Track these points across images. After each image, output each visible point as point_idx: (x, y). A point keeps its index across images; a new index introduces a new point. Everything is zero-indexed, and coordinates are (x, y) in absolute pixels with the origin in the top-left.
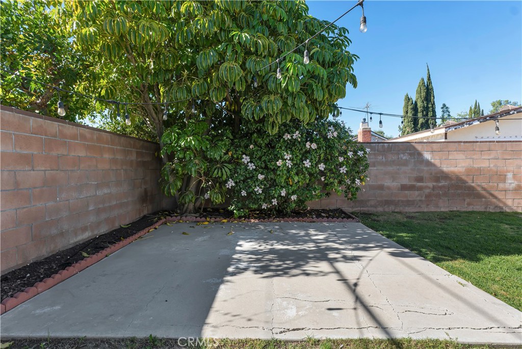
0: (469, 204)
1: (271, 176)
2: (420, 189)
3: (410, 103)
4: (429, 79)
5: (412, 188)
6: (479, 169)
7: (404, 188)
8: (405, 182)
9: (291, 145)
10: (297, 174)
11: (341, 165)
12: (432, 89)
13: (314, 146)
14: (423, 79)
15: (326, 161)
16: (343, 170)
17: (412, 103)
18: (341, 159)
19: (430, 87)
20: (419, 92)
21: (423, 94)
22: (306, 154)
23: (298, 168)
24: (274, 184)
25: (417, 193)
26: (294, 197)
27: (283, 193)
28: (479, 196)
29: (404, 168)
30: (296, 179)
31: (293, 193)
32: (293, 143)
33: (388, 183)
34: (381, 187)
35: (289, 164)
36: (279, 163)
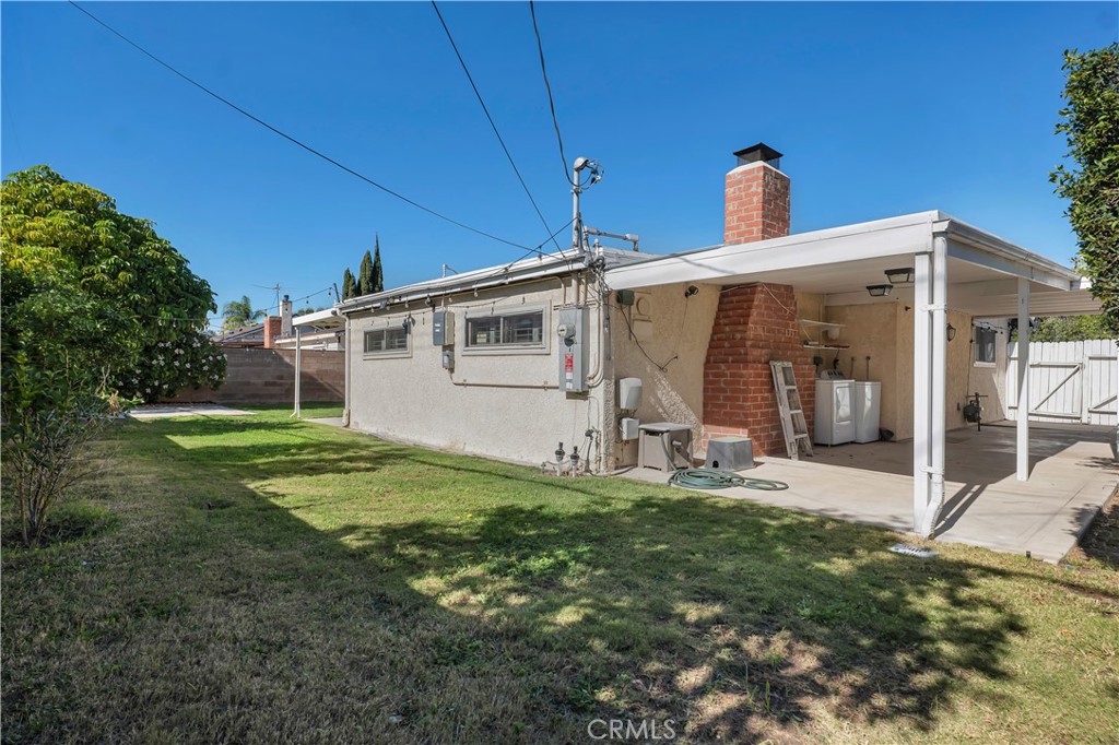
0: (319, 397)
1: (147, 371)
2: (281, 385)
3: (351, 282)
4: (377, 254)
5: (274, 384)
6: (327, 371)
7: (267, 384)
8: (269, 379)
9: (164, 351)
10: (168, 370)
11: (204, 365)
12: (380, 267)
13: (182, 352)
14: (369, 253)
15: (192, 362)
16: (206, 368)
17: (354, 283)
18: (204, 361)
19: (377, 265)
20: (363, 269)
21: (368, 273)
22: (176, 357)
23: (169, 366)
24: (148, 376)
25: (277, 388)
26: (165, 387)
27: (156, 383)
28: (326, 390)
29: (268, 369)
30: (168, 374)
31: (165, 384)
32: (166, 349)
33: (253, 380)
34: (248, 384)
35: (162, 363)
36: (154, 362)
